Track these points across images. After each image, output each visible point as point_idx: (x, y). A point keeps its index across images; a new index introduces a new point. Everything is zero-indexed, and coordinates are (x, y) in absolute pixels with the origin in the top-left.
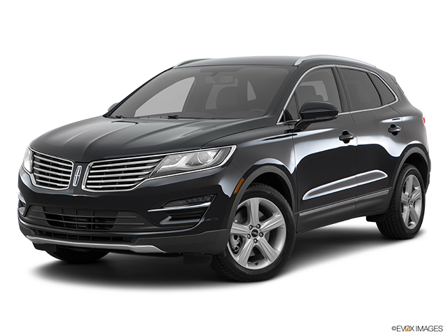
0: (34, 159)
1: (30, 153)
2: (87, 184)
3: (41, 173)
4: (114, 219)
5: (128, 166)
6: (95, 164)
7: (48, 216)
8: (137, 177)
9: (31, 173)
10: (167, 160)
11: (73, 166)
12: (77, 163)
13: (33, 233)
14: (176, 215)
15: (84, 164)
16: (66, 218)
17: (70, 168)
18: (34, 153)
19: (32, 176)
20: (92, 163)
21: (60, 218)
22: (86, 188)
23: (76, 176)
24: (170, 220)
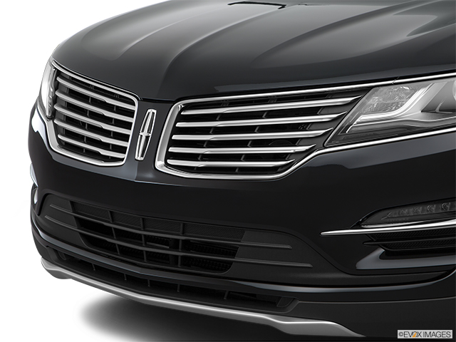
0: (57, 86)
1: (50, 71)
2: (170, 155)
3: (69, 120)
4: (232, 251)
5: (271, 114)
6: (187, 107)
7: (82, 224)
8: (292, 142)
9: (49, 119)
10: (374, 100)
11: (135, 108)
12: (146, 102)
13: (54, 256)
14: (395, 245)
15: (163, 104)
16: (121, 235)
17: (130, 113)
18: (58, 74)
19: (50, 125)
20: (180, 105)
21: (107, 231)
22: (167, 165)
23: (144, 134)
24: (382, 257)
